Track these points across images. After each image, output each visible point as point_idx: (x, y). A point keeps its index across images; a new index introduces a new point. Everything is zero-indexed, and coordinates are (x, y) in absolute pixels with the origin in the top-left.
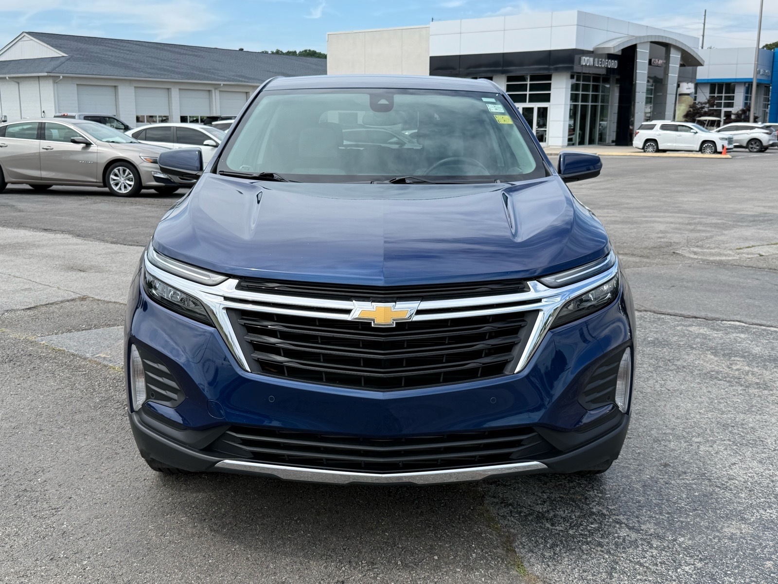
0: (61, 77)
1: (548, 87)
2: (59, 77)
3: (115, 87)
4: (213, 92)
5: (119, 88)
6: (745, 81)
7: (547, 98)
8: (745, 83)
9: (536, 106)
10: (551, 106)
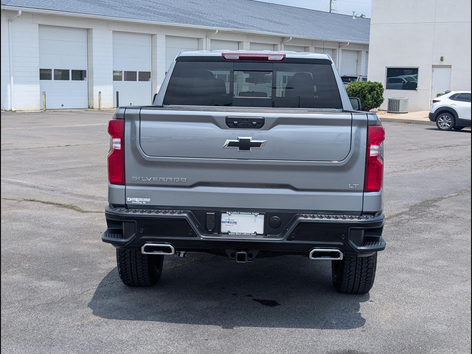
0: (20, 12)
2: (17, 12)
3: (88, 30)
4: (204, 40)
5: (94, 31)
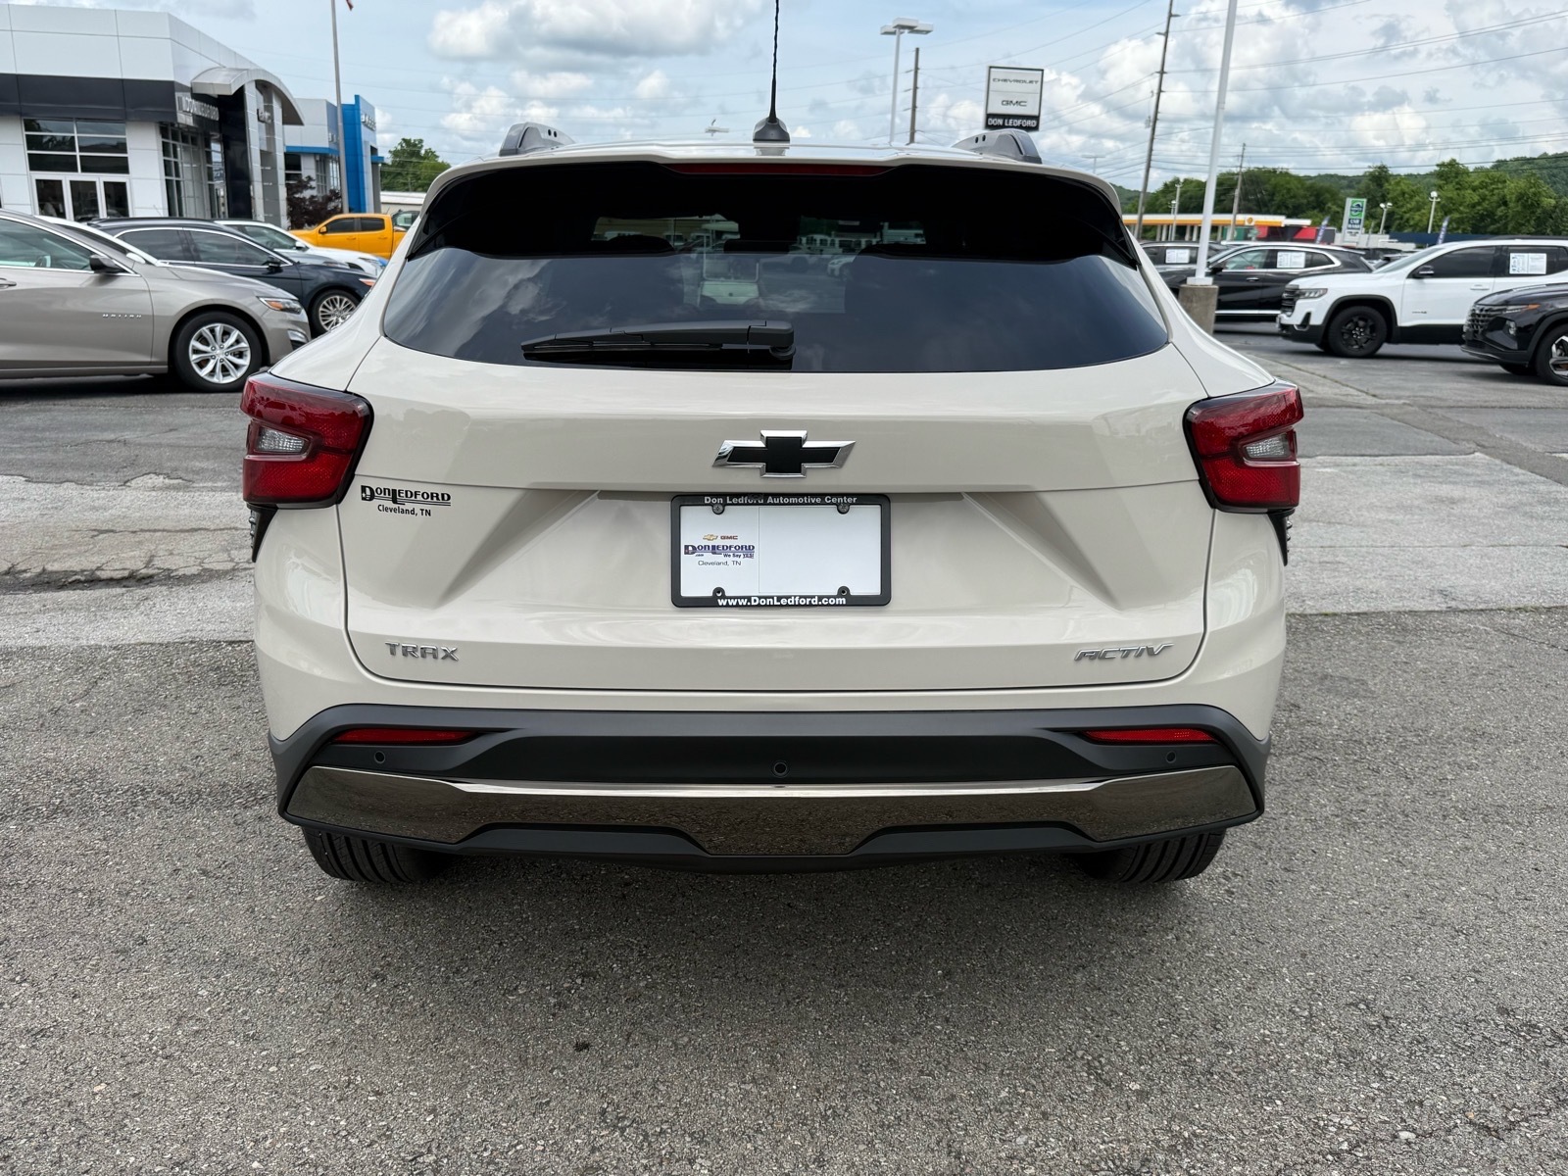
1: (122, 147)
6: (315, 151)
7: (122, 167)
8: (315, 154)
9: (100, 179)
10: (134, 181)
